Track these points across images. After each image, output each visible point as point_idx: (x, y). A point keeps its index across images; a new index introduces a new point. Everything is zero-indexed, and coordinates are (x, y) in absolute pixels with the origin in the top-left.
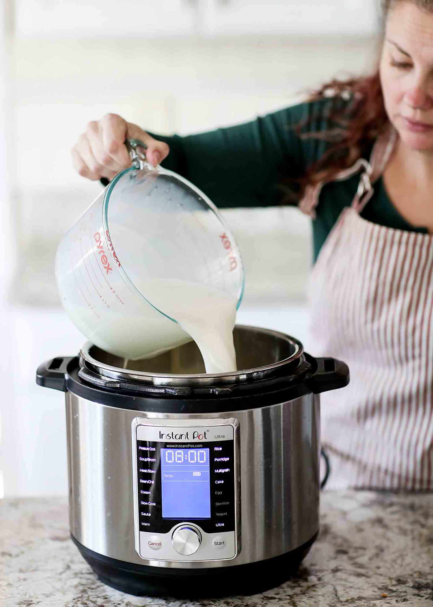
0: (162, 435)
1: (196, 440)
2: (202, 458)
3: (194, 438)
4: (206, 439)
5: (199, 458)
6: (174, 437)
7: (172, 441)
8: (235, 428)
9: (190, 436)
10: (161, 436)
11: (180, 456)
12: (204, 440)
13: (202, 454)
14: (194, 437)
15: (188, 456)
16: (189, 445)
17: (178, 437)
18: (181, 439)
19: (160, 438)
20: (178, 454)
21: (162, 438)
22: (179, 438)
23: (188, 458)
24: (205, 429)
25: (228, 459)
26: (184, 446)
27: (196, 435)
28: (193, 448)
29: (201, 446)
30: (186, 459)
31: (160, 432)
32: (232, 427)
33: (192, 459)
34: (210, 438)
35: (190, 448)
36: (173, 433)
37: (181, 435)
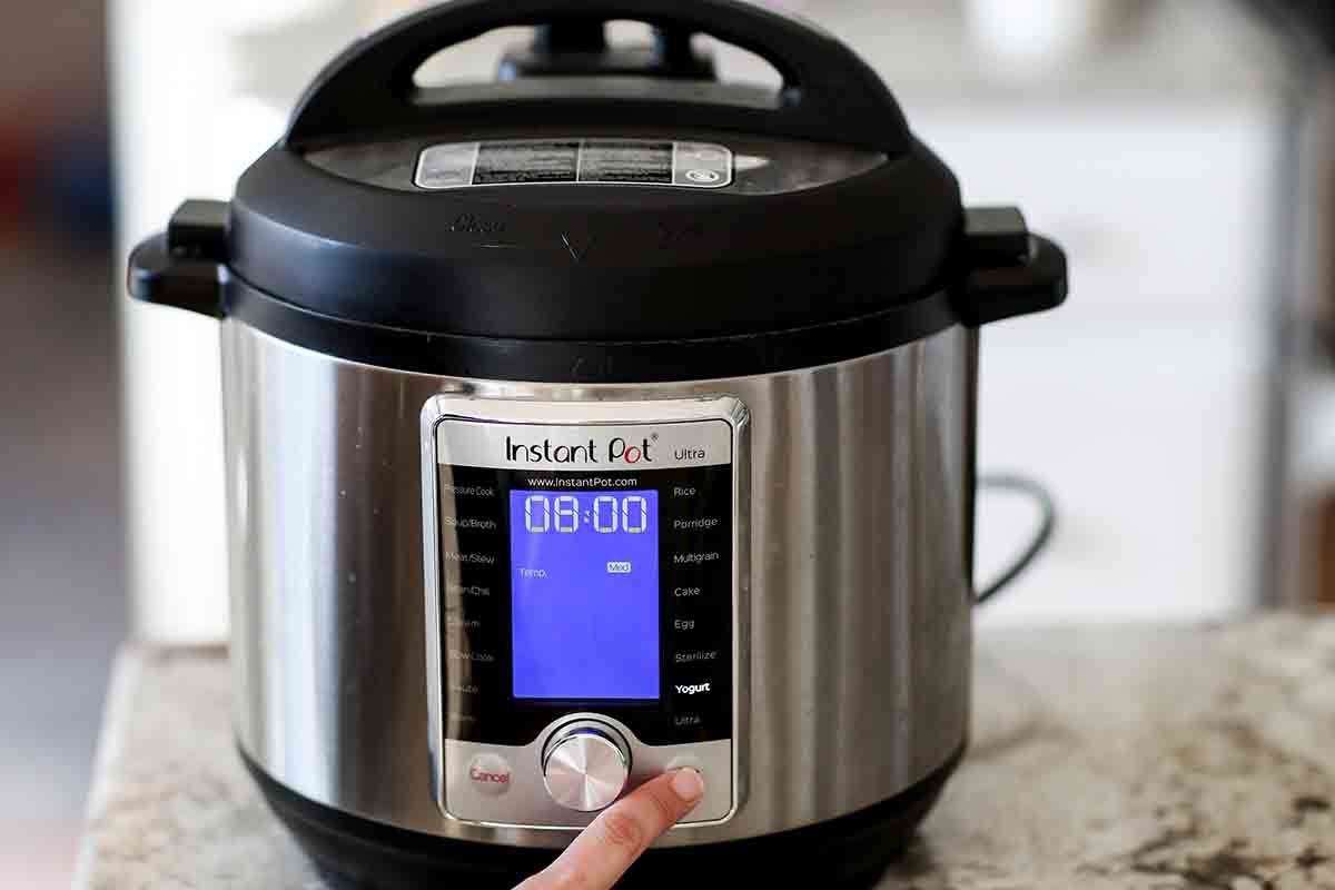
0: (515, 449)
1: (619, 465)
2: (634, 520)
3: (611, 460)
4: (650, 460)
5: (625, 518)
6: (551, 456)
7: (544, 466)
8: (737, 428)
9: (601, 452)
10: (512, 451)
11: (569, 512)
12: (642, 465)
13: (634, 507)
14: (611, 456)
15: (592, 512)
16: (596, 481)
17: (562, 454)
18: (573, 460)
19: (509, 458)
20: (564, 505)
21: (515, 458)
22: (567, 459)
23: (591, 518)
24: (646, 432)
25: (714, 522)
26: (580, 483)
27: (617, 450)
28: (608, 489)
29: (633, 481)
30: (586, 520)
31: (508, 439)
32: (728, 423)
33: (606, 521)
34: (662, 459)
35: (599, 488)
36: (549, 444)
37: (574, 450)
